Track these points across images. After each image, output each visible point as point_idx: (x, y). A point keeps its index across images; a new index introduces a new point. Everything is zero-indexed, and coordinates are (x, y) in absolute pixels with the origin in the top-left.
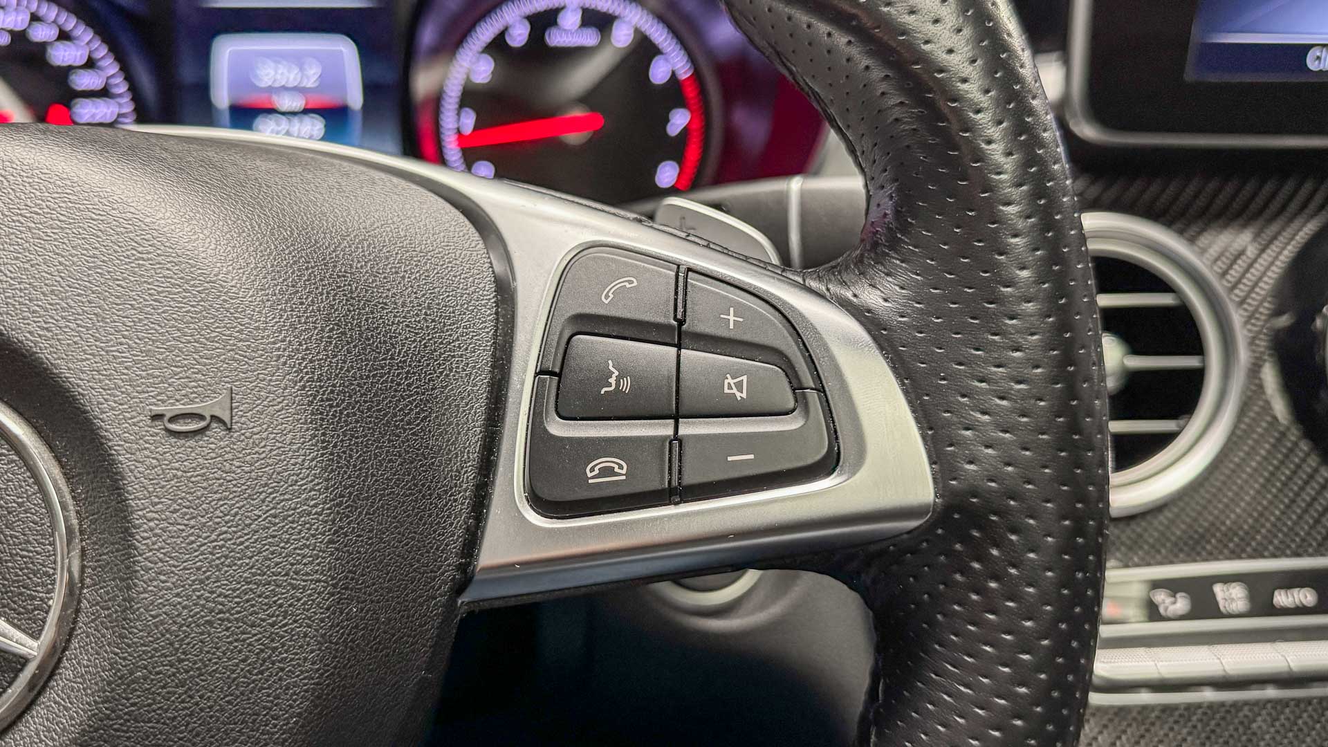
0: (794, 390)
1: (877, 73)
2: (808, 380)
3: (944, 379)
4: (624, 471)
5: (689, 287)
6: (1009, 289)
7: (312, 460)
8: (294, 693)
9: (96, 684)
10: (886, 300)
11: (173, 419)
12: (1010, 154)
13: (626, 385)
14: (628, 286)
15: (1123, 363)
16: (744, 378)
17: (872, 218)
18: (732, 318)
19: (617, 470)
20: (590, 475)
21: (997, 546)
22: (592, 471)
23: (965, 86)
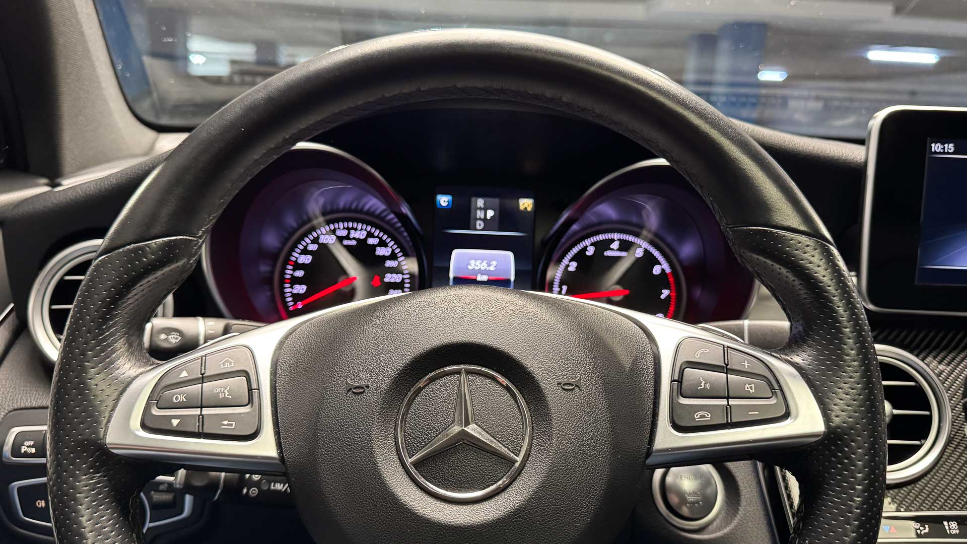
0: (771, 390)
1: (797, 283)
2: (776, 386)
3: (826, 387)
4: (709, 416)
5: (729, 353)
6: (848, 357)
7: (605, 402)
8: (602, 482)
9: (541, 471)
10: (803, 360)
11: (564, 385)
12: (845, 311)
13: (708, 386)
14: (705, 352)
15: (892, 412)
16: (753, 385)
17: (793, 333)
18: (746, 364)
19: (706, 416)
20: (696, 417)
21: (847, 447)
22: (697, 416)
23: (829, 288)
